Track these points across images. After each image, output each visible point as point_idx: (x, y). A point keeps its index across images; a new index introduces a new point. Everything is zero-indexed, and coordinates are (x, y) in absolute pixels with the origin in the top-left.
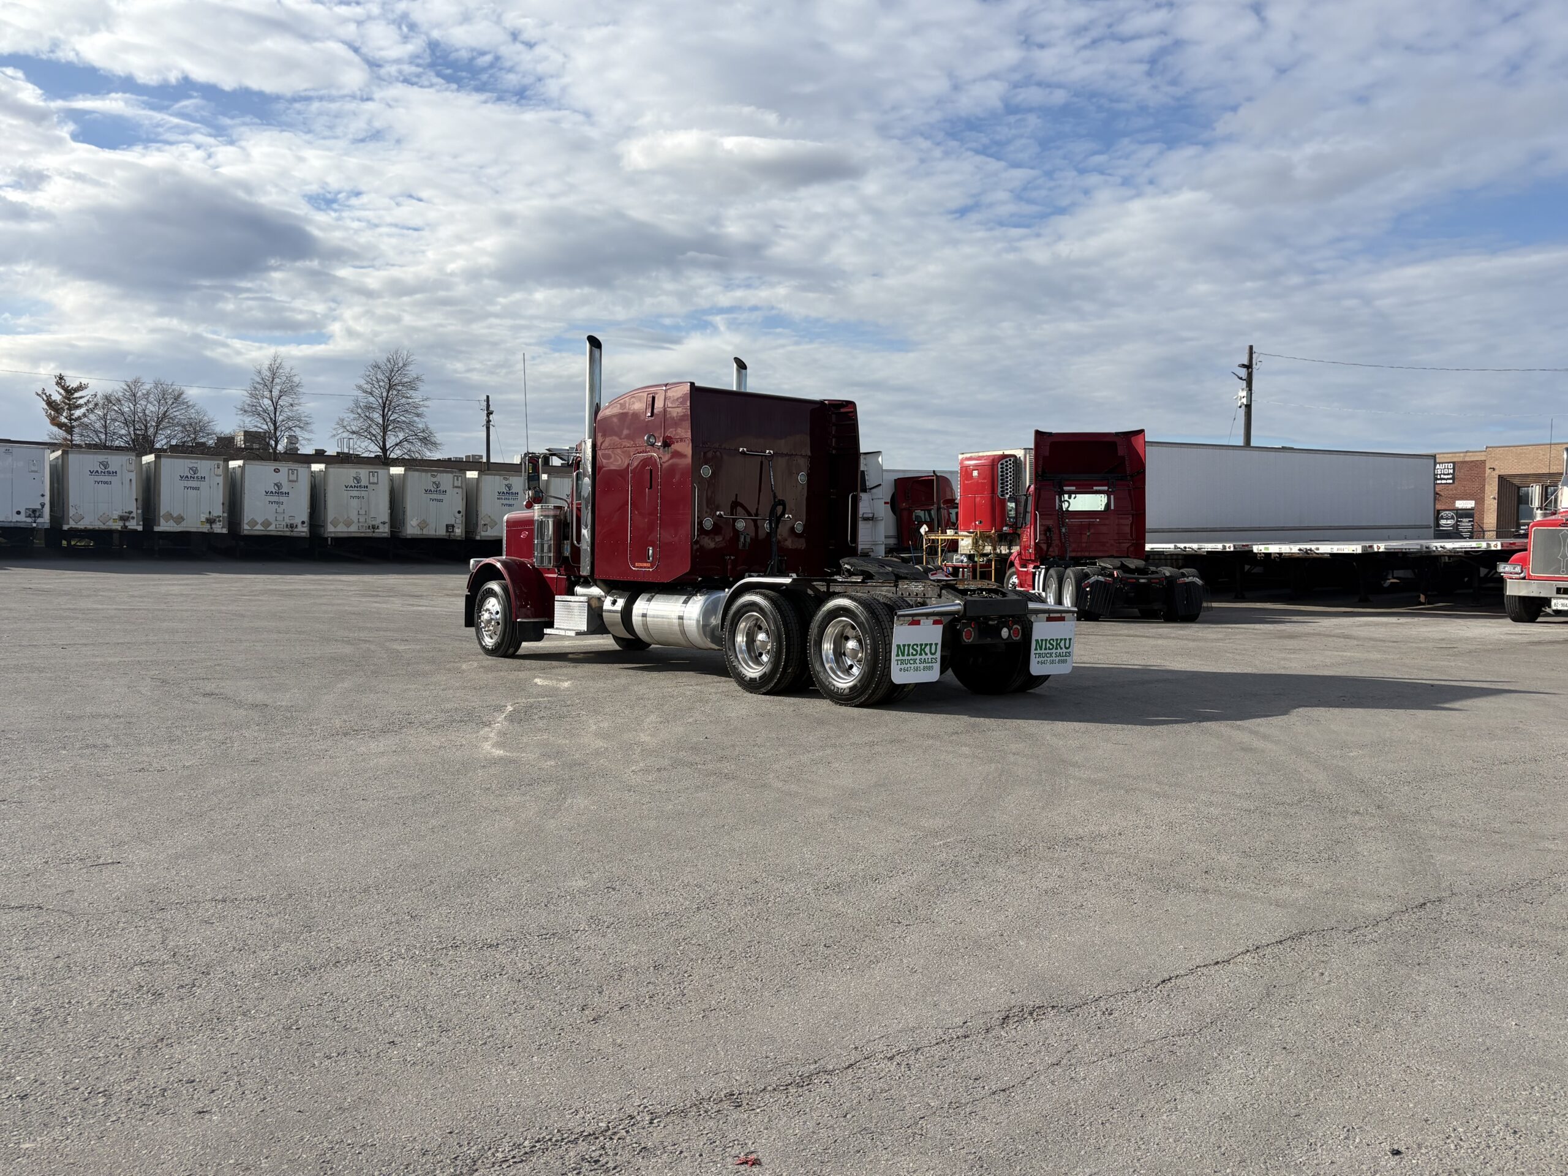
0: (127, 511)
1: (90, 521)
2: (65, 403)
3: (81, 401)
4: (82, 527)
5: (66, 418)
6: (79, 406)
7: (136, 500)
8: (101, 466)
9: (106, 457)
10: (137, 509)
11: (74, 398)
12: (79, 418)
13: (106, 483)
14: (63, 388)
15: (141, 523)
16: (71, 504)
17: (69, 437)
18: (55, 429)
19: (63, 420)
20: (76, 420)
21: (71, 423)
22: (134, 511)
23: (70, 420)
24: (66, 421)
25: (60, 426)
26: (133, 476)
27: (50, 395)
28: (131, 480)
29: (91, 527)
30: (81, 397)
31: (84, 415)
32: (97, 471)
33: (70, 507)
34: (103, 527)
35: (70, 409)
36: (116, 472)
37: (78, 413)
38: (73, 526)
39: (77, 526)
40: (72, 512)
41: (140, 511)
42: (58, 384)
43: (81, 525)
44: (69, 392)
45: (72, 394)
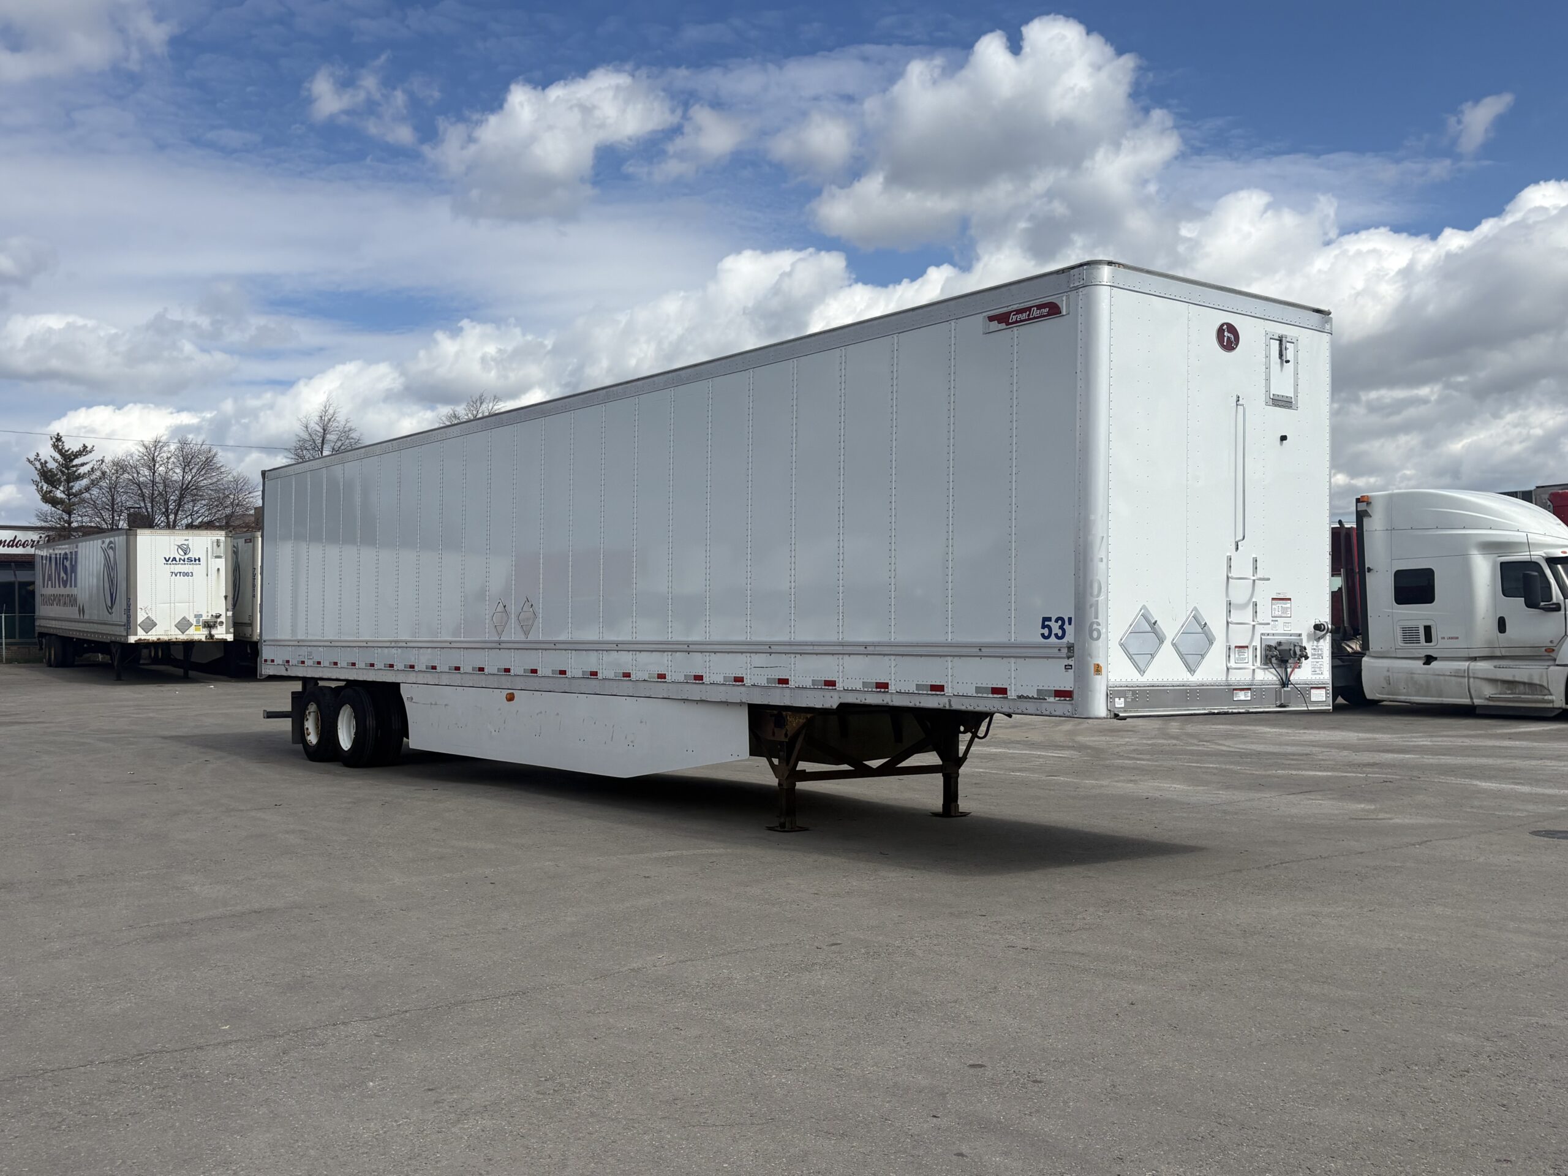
0: (214, 615)
1: (165, 631)
2: (62, 472)
3: (83, 470)
4: (155, 638)
5: (64, 492)
6: (80, 477)
7: (226, 597)
8: (180, 550)
9: (187, 538)
10: (227, 610)
11: (73, 466)
12: (80, 492)
13: (186, 574)
14: (60, 452)
15: (232, 630)
16: (139, 606)
17: (66, 517)
18: (47, 508)
19: (59, 494)
20: (75, 495)
21: (69, 500)
22: (223, 612)
23: (68, 495)
24: (63, 496)
25: (54, 502)
26: (221, 563)
27: (46, 462)
28: (218, 569)
29: (166, 638)
30: (83, 465)
31: (87, 489)
32: (174, 559)
33: (139, 610)
34: (182, 637)
35: (68, 481)
36: (199, 560)
37: (77, 486)
38: (143, 638)
39: (147, 638)
40: (141, 617)
41: (230, 614)
42: (55, 447)
43: (152, 636)
44: (68, 458)
45: (72, 460)
